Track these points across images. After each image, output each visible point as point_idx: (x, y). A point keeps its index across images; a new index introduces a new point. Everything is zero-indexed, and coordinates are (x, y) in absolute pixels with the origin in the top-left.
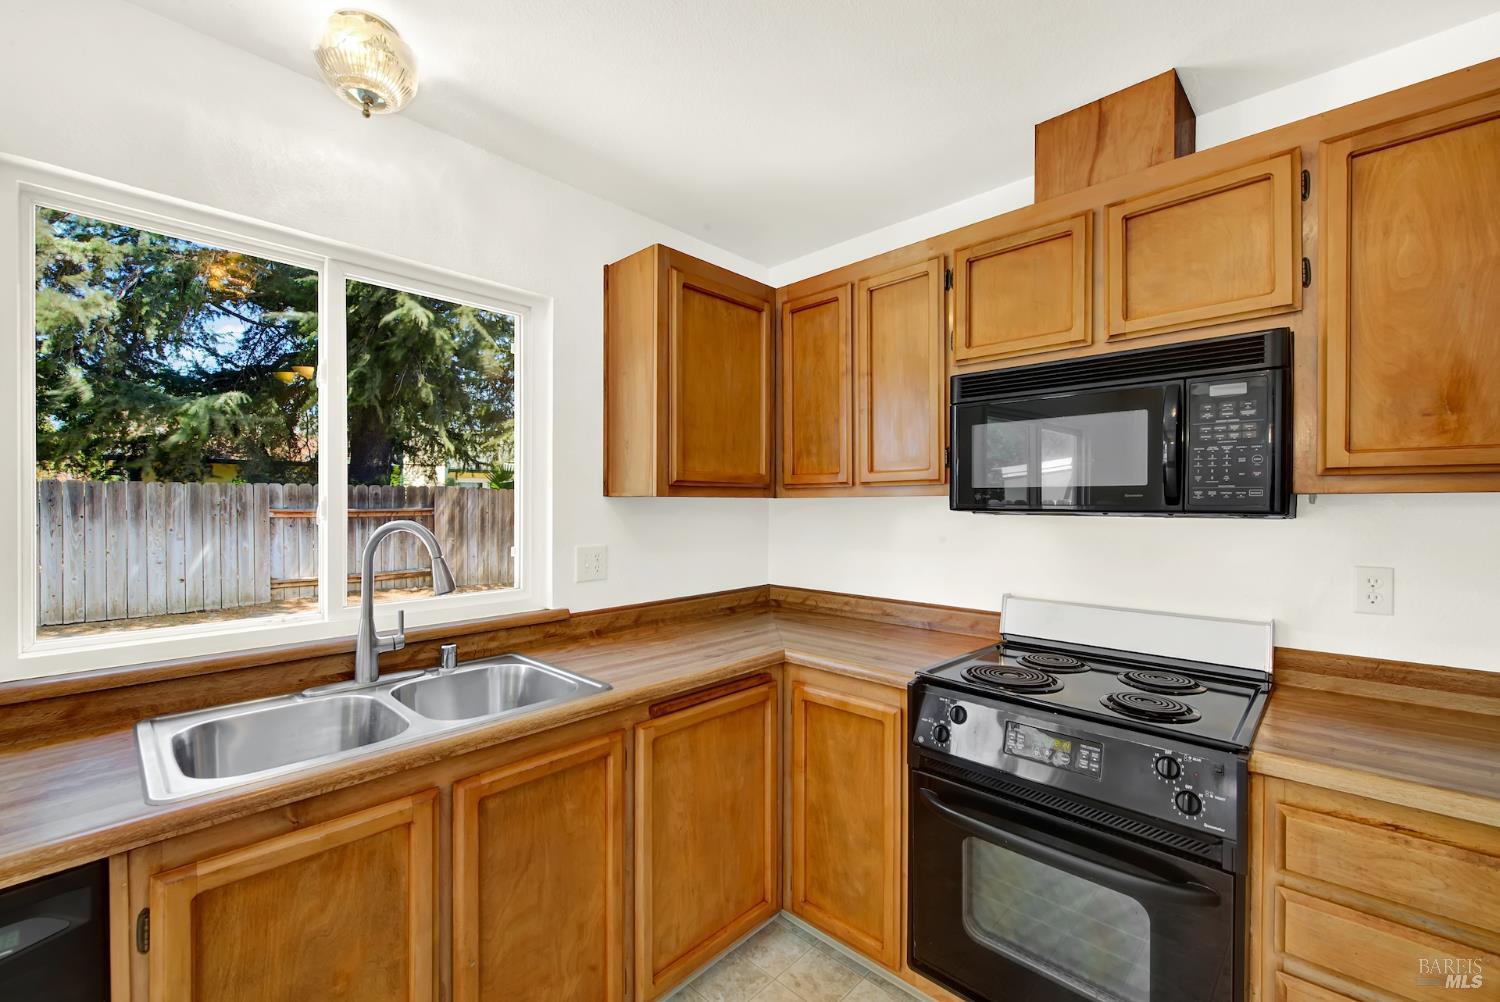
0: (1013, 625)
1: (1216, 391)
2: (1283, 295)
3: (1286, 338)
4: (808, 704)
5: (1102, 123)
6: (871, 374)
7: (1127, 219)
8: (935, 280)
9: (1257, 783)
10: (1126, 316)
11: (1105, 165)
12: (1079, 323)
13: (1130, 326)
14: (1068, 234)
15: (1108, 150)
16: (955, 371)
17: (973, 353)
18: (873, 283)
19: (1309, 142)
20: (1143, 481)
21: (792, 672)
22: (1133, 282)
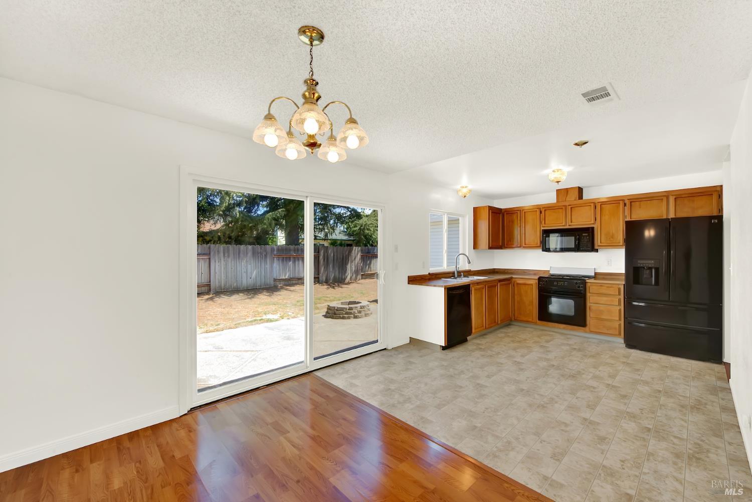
0: (552, 272)
1: (584, 235)
2: (593, 222)
3: (593, 228)
4: (518, 284)
5: (567, 192)
6: (525, 227)
7: (571, 208)
8: (538, 213)
9: (587, 284)
10: (571, 222)
11: (568, 199)
12: (564, 222)
13: (572, 224)
14: (562, 208)
15: (568, 196)
16: (542, 228)
17: (546, 225)
18: (525, 211)
19: (596, 202)
20: (574, 247)
21: (514, 279)
22: (572, 217)
